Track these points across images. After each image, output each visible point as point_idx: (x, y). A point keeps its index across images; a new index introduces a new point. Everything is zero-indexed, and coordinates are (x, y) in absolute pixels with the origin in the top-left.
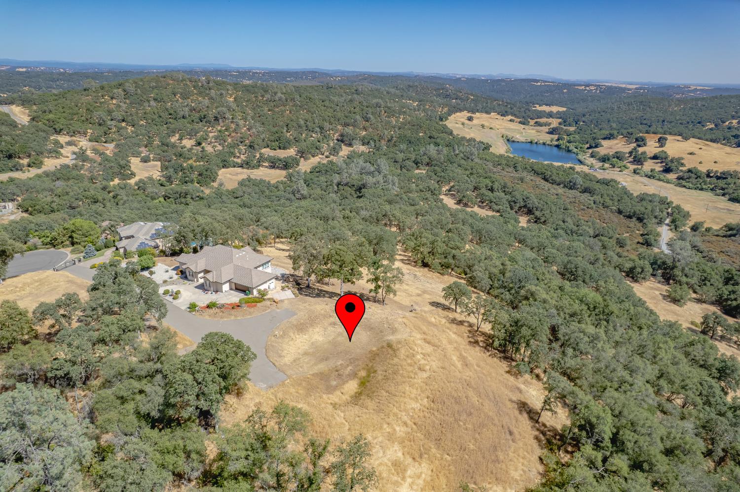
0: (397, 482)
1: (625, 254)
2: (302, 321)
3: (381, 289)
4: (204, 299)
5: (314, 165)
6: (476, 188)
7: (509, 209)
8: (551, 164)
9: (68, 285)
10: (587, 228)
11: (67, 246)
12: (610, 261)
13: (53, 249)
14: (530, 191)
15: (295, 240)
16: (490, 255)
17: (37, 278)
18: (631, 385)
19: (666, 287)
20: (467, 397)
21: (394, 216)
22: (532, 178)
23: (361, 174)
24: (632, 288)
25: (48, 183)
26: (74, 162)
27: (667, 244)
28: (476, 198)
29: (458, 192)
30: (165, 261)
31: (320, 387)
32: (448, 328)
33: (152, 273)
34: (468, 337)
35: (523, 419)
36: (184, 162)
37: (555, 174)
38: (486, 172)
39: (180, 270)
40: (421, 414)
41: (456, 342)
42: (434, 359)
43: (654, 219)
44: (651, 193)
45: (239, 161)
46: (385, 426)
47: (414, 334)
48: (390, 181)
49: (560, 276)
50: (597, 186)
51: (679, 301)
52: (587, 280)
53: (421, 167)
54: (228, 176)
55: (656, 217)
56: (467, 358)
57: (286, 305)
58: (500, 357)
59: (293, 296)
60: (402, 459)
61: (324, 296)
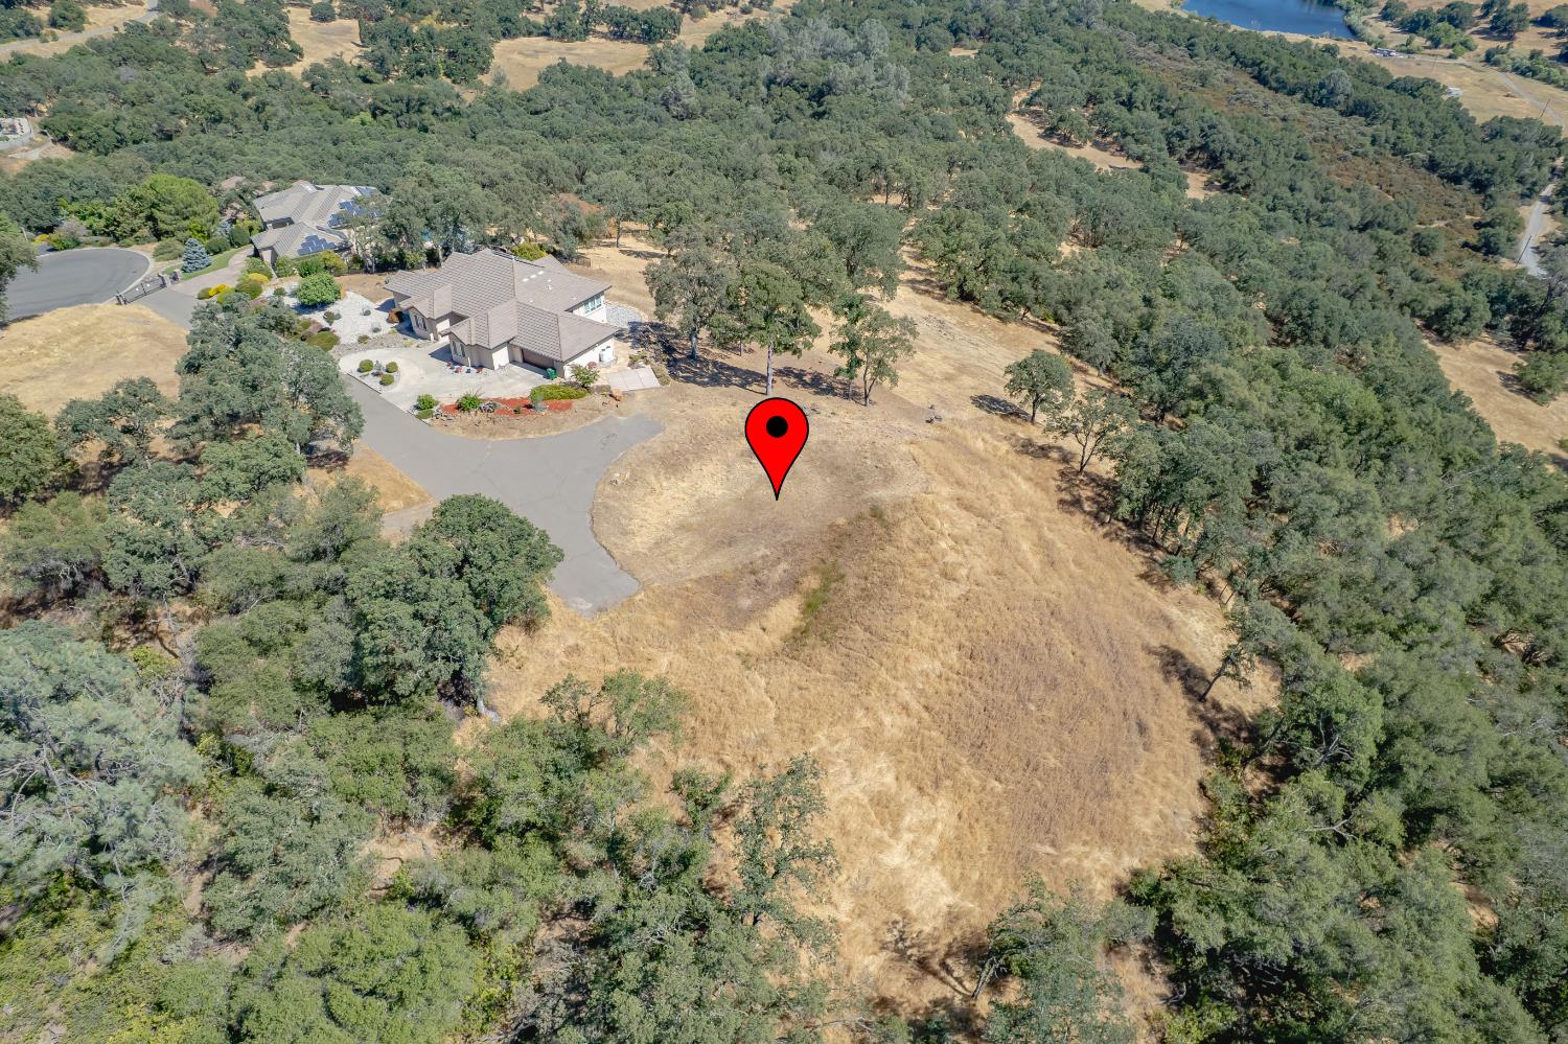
0: (880, 840)
1: (1430, 273)
2: (676, 447)
3: (863, 367)
4: (451, 385)
5: (714, 32)
6: (1092, 99)
7: (1165, 154)
8: (1281, 39)
9: (145, 345)
10: (1347, 208)
11: (145, 240)
12: (1391, 291)
13: (114, 246)
14: (1219, 109)
15: (666, 232)
16: (1119, 277)
17: (76, 323)
18: (1433, 629)
19: (1515, 358)
20: (1049, 645)
21: (897, 168)
22: (1229, 74)
23: (824, 58)
24: (1437, 358)
25: (101, 73)
26: (155, 16)
27: (1537, 250)
28: (1090, 122)
29: (1050, 106)
30: (363, 285)
31: (714, 611)
32: (1014, 468)
33: (330, 318)
34: (1060, 489)
35: (1170, 693)
36: (412, 21)
37: (1286, 65)
38: (1119, 59)
39: (397, 310)
40: (943, 688)
41: (1031, 504)
42: (979, 550)
43: (1515, 185)
44: (1520, 117)
45: (540, 19)
46: (859, 713)
47: (933, 486)
48: (891, 77)
49: (1269, 325)
50: (1386, 98)
51: (1540, 391)
52: (1334, 338)
53: (966, 41)
54: (518, 58)
55: (1521, 181)
56: (1053, 543)
57: (639, 405)
58: (1129, 540)
59: (656, 383)
60: (893, 791)
61: (728, 383)
